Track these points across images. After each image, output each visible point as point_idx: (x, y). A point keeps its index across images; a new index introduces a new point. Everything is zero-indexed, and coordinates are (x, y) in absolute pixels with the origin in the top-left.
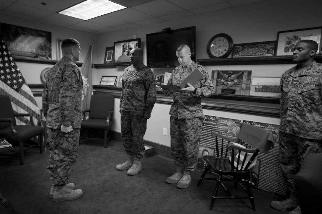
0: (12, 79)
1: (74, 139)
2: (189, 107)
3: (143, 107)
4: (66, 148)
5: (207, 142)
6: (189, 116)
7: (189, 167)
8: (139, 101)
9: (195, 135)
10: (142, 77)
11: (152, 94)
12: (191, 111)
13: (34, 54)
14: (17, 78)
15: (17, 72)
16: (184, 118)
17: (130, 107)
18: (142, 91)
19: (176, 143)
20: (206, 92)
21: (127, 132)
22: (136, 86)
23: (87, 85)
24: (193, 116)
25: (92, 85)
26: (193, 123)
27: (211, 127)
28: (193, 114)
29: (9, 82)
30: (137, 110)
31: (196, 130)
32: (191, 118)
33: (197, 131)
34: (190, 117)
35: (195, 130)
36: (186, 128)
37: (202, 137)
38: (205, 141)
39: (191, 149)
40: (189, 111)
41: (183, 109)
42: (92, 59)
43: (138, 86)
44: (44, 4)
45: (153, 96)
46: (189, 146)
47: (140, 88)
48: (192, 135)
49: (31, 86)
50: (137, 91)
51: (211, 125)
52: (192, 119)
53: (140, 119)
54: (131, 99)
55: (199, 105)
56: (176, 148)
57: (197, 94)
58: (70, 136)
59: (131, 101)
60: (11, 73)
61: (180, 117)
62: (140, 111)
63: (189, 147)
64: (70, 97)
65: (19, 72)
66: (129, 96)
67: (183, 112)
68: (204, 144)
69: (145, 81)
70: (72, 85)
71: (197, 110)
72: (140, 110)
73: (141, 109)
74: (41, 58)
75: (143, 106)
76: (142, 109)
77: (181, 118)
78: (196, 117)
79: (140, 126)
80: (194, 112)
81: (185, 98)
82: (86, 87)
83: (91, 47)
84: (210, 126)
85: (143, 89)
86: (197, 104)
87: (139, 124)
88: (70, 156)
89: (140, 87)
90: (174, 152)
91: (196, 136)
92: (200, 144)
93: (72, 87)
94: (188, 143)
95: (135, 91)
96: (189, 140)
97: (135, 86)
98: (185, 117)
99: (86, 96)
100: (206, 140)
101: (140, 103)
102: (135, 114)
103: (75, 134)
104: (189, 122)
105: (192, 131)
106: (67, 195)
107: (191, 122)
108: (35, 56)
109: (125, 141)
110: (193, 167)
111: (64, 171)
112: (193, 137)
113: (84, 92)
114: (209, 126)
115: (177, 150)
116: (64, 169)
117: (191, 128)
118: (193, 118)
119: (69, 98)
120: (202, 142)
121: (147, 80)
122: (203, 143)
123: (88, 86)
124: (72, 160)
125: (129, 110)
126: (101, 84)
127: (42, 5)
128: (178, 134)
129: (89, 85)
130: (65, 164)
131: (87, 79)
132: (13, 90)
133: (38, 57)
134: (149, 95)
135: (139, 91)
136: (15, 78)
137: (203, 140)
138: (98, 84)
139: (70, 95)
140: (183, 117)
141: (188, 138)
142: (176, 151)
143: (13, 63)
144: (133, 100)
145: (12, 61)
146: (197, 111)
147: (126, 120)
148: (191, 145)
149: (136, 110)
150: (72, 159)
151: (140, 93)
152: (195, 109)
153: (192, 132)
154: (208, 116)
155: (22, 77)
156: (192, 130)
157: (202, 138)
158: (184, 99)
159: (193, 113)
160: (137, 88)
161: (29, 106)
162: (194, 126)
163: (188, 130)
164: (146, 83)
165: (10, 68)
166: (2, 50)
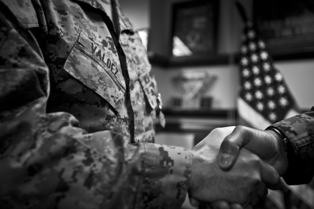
15: (276, 84)
29: (261, 105)
60: (264, 87)
136: (273, 98)
143: (268, 65)
145: (267, 61)
155: (287, 95)
165: (262, 75)
166: (247, 43)
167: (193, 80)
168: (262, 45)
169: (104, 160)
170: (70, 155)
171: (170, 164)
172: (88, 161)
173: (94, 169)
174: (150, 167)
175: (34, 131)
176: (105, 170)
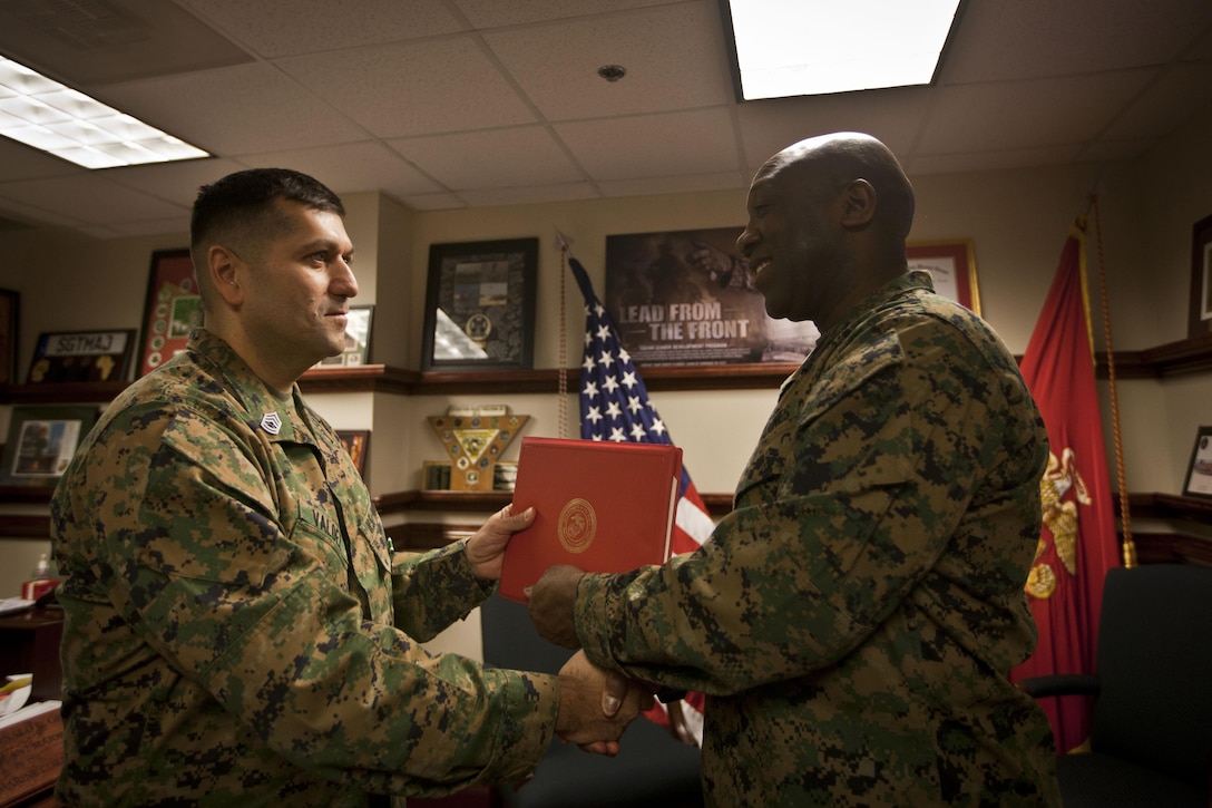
13: (744, 342)
15: (653, 441)
23: (1070, 495)
25: (1116, 498)
42: (1089, 322)
74: (776, 358)
82: (1069, 506)
83: (1072, 249)
99: (1071, 568)
108: (747, 351)
113: (1052, 547)
123: (1085, 499)
126: (1193, 488)
129: (1092, 495)
131: (1067, 453)
133: (764, 358)
138: (1170, 486)
143: (637, 399)
145: (635, 392)
165: (625, 422)
166: (594, 349)
167: (477, 422)
168: (624, 356)
169: (458, 693)
170: (422, 692)
171: (535, 698)
172: (442, 697)
173: (448, 706)
174: (513, 702)
175: (369, 660)
176: (460, 706)
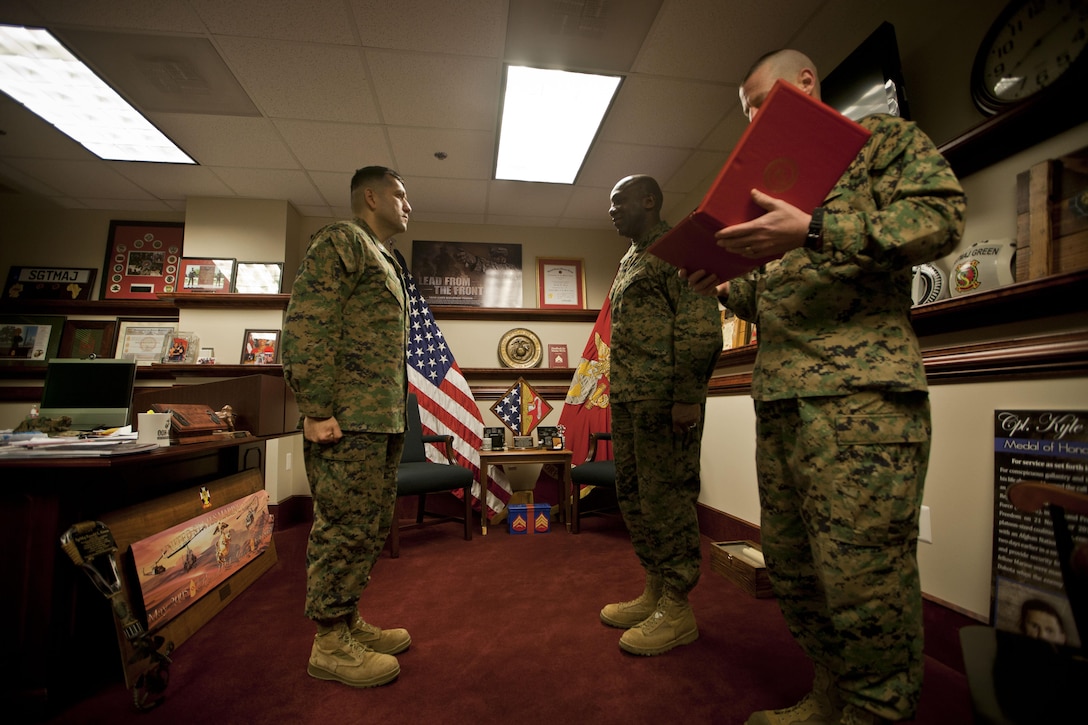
0: (426, 357)
1: (351, 468)
2: (814, 336)
3: (665, 381)
4: (324, 495)
5: (1042, 560)
6: (813, 385)
7: (858, 685)
8: (653, 357)
9: (865, 494)
10: (651, 267)
11: (693, 325)
12: (825, 354)
14: (436, 355)
15: (436, 341)
16: (791, 396)
17: (624, 387)
18: (659, 322)
19: (780, 534)
20: (896, 226)
21: (630, 483)
22: (638, 306)
24: (838, 378)
26: (843, 421)
27: (1058, 471)
28: (839, 367)
29: (421, 364)
30: (643, 394)
31: (868, 464)
32: (827, 391)
33: (879, 467)
34: (822, 384)
35: (857, 465)
36: (804, 449)
37: (1011, 529)
38: (1029, 552)
39: (848, 573)
40: (812, 354)
41: (784, 351)
43: (645, 305)
44: (440, 156)
45: (698, 332)
46: (833, 556)
47: (653, 311)
48: (845, 490)
49: (469, 375)
50: (641, 322)
51: (1060, 462)
52: (835, 399)
53: (654, 427)
54: (624, 358)
55: (876, 317)
56: (788, 560)
57: (834, 249)
58: (335, 456)
59: (624, 362)
60: (424, 344)
61: (772, 391)
62: (652, 396)
63: (829, 559)
64: (311, 318)
65: (442, 340)
66: (617, 346)
67: (783, 364)
68: (1027, 570)
69: (666, 279)
70: (321, 281)
71: (864, 344)
72: (653, 391)
73: (657, 387)
75: (666, 375)
76: (660, 387)
77: (776, 396)
78: (855, 383)
79: (658, 457)
80: (842, 360)
81: (793, 292)
84: (1049, 465)
85: (664, 313)
86: (869, 314)
87: (655, 446)
88: (344, 527)
89: (653, 306)
90: (784, 584)
91: (873, 498)
92: (1000, 566)
93: (319, 287)
94: (822, 535)
95: (635, 325)
96: (827, 519)
97: (631, 307)
98: (795, 391)
100: (1034, 544)
101: (655, 366)
102: (637, 410)
103: (351, 451)
104: (819, 416)
105: (844, 466)
106: (342, 662)
107: (828, 413)
109: (629, 516)
110: (887, 694)
111: (325, 575)
112: (852, 502)
114: (1044, 470)
115: (791, 572)
116: (326, 567)
117: (833, 450)
118: (841, 391)
119: (305, 322)
120: (1013, 557)
121: (669, 275)
122: (1017, 562)
124: (351, 543)
125: (620, 396)
127: (437, 159)
128: (780, 488)
130: (326, 550)
132: (429, 382)
134: (681, 330)
135: (648, 322)
136: (434, 355)
137: (1015, 544)
139: (310, 313)
140: (784, 390)
141: (820, 506)
142: (792, 579)
143: (429, 320)
144: (633, 360)
146: (861, 352)
147: (623, 435)
148: (845, 552)
149: (639, 393)
150: (352, 537)
151: (652, 330)
152: (846, 342)
153: (841, 475)
154: (1034, 415)
155: (447, 352)
156: (840, 458)
157: (1007, 532)
158: (785, 301)
159: (834, 364)
160: (639, 310)
161: (460, 421)
162: (848, 435)
163: (812, 460)
164: (669, 287)
165: (423, 331)
168: (423, 300)
